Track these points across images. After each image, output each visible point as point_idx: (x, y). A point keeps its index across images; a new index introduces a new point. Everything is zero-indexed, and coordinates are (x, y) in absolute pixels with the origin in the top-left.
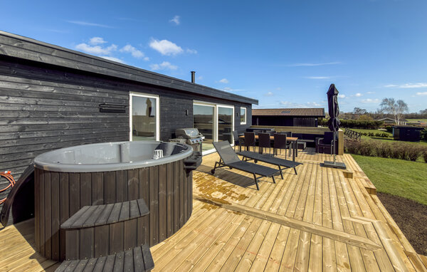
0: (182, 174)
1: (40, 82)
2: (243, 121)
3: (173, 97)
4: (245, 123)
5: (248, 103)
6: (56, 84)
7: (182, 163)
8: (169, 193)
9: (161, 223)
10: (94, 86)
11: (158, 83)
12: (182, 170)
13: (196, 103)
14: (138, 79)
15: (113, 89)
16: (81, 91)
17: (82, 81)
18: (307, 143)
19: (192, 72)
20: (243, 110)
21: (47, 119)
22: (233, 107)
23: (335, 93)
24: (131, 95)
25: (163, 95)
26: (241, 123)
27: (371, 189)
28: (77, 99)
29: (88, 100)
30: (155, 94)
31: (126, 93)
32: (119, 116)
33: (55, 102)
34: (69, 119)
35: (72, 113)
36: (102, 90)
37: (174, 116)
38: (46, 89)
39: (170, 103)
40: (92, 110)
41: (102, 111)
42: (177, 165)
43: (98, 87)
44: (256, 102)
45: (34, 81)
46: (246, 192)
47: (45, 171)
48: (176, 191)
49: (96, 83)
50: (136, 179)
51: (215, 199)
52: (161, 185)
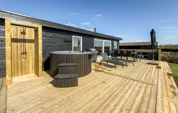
0: (88, 58)
1: (49, 33)
2: (115, 47)
3: (87, 37)
4: (116, 48)
5: (118, 40)
6: (53, 34)
7: (87, 55)
8: (84, 63)
9: (81, 71)
10: (62, 34)
11: (81, 32)
12: (87, 57)
13: (95, 40)
14: (75, 31)
15: (68, 35)
16: (59, 35)
17: (59, 32)
18: (144, 56)
19: (95, 29)
20: (115, 43)
21: (51, 43)
22: (111, 41)
23: (154, 33)
24: (73, 36)
25: (83, 37)
26: (114, 48)
27: (170, 74)
28: (58, 38)
29: (61, 38)
30: (81, 36)
31: (71, 36)
32: (69, 43)
33: (53, 39)
34: (56, 44)
35: (57, 42)
36: (65, 35)
37: (87, 44)
38: (51, 35)
39: (86, 39)
40: (62, 41)
41: (65, 41)
42: (86, 55)
43: (64, 34)
44: (121, 39)
45: (48, 33)
46: (111, 69)
47: (53, 54)
48: (86, 63)
49: (63, 33)
50: (74, 57)
51: (99, 70)
52: (81, 60)
